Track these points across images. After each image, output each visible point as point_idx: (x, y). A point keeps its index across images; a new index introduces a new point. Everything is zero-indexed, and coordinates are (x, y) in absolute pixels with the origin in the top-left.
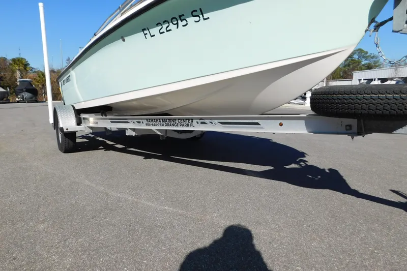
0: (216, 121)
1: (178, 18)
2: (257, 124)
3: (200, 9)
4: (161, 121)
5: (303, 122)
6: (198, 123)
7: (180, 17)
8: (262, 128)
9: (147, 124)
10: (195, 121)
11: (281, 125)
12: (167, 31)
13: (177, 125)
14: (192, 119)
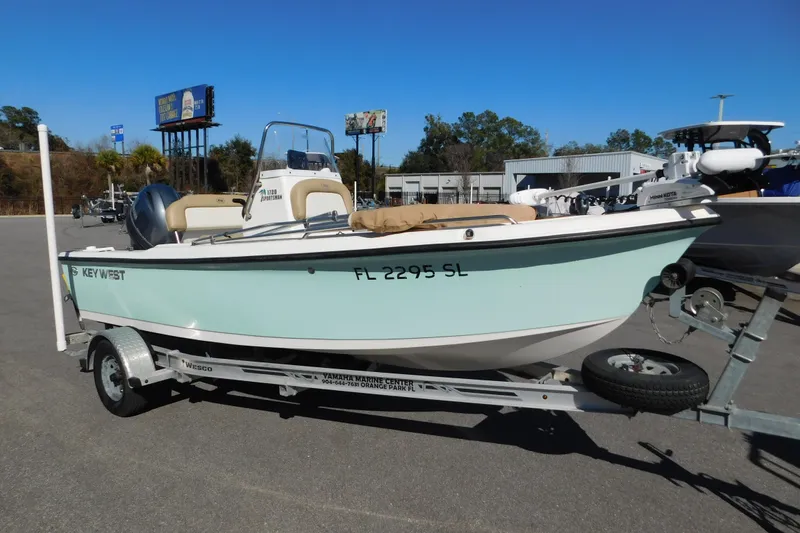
0: (452, 387)
1: (421, 268)
2: (513, 394)
3: (458, 265)
4: (354, 379)
5: (572, 396)
6: (421, 387)
7: (425, 267)
8: (519, 400)
9: (324, 382)
10: (415, 385)
11: (545, 397)
12: (399, 278)
13: (385, 387)
14: (411, 382)
